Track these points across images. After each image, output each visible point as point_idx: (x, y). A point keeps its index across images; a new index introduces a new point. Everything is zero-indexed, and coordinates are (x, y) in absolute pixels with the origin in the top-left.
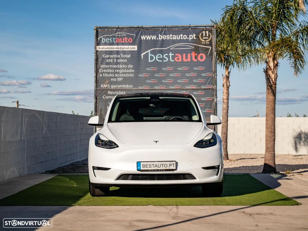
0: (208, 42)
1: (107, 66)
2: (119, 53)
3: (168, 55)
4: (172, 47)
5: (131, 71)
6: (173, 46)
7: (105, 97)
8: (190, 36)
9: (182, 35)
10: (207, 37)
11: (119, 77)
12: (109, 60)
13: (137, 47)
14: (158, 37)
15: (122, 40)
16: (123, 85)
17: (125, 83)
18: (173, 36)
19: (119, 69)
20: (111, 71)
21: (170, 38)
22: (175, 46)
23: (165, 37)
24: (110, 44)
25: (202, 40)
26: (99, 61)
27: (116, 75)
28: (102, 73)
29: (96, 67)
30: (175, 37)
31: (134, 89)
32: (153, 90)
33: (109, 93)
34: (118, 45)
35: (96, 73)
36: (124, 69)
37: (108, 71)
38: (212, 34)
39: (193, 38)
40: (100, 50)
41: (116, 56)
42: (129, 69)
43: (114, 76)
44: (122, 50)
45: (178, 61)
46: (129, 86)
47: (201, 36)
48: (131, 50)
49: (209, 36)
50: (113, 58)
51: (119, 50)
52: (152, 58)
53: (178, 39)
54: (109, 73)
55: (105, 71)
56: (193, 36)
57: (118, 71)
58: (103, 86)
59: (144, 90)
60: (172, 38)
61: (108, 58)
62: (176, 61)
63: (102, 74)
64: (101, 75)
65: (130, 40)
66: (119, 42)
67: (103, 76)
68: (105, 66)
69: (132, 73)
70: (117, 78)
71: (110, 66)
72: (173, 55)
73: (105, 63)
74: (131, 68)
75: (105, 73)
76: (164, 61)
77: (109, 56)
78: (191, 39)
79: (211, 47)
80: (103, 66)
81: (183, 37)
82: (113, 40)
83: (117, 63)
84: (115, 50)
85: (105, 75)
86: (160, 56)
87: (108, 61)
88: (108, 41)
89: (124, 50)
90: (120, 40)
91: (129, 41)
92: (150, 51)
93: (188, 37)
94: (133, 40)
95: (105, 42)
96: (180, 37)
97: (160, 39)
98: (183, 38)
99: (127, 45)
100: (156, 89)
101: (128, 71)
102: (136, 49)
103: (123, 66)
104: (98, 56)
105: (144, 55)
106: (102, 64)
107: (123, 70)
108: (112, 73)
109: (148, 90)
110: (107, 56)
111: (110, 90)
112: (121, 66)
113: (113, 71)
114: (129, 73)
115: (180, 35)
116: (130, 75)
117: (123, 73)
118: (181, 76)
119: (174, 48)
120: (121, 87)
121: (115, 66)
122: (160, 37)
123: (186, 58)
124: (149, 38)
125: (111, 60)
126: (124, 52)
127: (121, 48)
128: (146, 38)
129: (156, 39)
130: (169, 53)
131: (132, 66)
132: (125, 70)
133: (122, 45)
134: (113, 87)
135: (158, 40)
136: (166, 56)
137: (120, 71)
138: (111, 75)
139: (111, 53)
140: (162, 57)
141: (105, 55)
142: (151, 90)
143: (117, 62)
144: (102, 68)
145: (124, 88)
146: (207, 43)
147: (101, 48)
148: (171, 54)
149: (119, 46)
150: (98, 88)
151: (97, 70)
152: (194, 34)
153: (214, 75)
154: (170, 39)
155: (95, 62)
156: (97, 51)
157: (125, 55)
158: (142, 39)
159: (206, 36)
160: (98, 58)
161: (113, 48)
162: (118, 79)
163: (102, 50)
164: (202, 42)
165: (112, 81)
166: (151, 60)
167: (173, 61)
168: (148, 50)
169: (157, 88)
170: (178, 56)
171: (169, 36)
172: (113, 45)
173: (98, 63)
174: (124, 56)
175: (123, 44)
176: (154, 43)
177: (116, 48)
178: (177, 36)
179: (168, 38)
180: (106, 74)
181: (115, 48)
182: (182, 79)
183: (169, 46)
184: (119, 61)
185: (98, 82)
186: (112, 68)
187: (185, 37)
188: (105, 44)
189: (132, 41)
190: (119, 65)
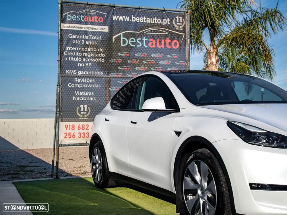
0: (182, 28)
1: (73, 49)
2: (87, 34)
3: (142, 39)
4: (145, 31)
5: (101, 55)
6: (147, 30)
7: (70, 85)
8: (164, 20)
9: (156, 19)
10: (181, 23)
11: (87, 62)
12: (76, 41)
13: (109, 28)
14: (132, 18)
15: (91, 19)
16: (92, 72)
17: (94, 69)
18: (147, 19)
19: (87, 52)
20: (77, 54)
21: (144, 21)
22: (149, 30)
23: (139, 19)
24: (77, 22)
25: (176, 26)
26: (64, 42)
27: (84, 60)
28: (68, 56)
29: (61, 48)
30: (149, 20)
31: (105, 76)
32: (125, 78)
33: (76, 81)
34: (86, 24)
35: (61, 56)
36: (93, 52)
37: (75, 54)
38: (185, 21)
39: (167, 23)
40: (65, 28)
41: (84, 37)
42: (99, 53)
43: (82, 61)
44: (91, 30)
45: (152, 47)
46: (99, 73)
47: (175, 22)
48: (102, 31)
49: (182, 23)
50: (81, 39)
51: (88, 30)
52: (124, 42)
53: (152, 22)
54: (75, 57)
55: (71, 54)
56: (167, 21)
57: (86, 54)
58: (69, 72)
59: (115, 77)
60: (146, 21)
61: (75, 39)
62: (149, 47)
63: (68, 58)
64: (66, 59)
65: (101, 20)
66: (88, 20)
67: (68, 60)
68: (71, 47)
69: (102, 58)
70: (85, 62)
71: (77, 49)
72: (147, 39)
73: (72, 45)
74: (102, 52)
75: (71, 56)
76: (137, 46)
77: (76, 36)
78: (165, 24)
79: (184, 34)
80: (68, 48)
81: (157, 20)
82: (80, 18)
83: (85, 46)
84: (84, 29)
85: (70, 59)
86: (133, 40)
87: (74, 42)
88: (75, 19)
89: (93, 30)
90: (89, 19)
91: (99, 20)
92: (123, 34)
93: (162, 21)
94: (104, 20)
95: (71, 20)
96: (154, 20)
97: (133, 21)
98: (157, 22)
99: (96, 25)
100: (128, 78)
101: (98, 55)
102: (107, 31)
103: (92, 50)
104: (63, 35)
105: (116, 37)
106: (67, 45)
107: (92, 54)
108: (79, 57)
109: (120, 78)
110: (74, 37)
111: (77, 77)
112: (89, 49)
113: (80, 54)
114: (99, 58)
115: (154, 18)
116: (100, 60)
117: (91, 57)
118: (154, 63)
119: (148, 32)
120: (90, 74)
121: (83, 49)
122: (134, 19)
123: (160, 44)
124: (121, 18)
125: (79, 42)
126: (93, 32)
127: (90, 28)
128: (118, 19)
129: (129, 20)
130: (143, 38)
131: (102, 50)
132: (95, 54)
133: (91, 25)
134: (80, 73)
135: (132, 22)
136: (139, 41)
137: (89, 55)
138: (78, 59)
139: (78, 33)
140: (135, 41)
141: (71, 35)
142: (123, 78)
143: (85, 43)
144: (67, 51)
145: (93, 75)
146: (180, 29)
147: (66, 26)
148: (144, 39)
149: (88, 26)
150: (62, 74)
151: (62, 53)
152: (168, 19)
153: (187, 64)
154: (143, 23)
155: (60, 43)
156: (62, 30)
157: (95, 36)
158: (114, 19)
159: (179, 22)
160: (62, 38)
161: (81, 28)
162: (86, 65)
163: (67, 29)
164: (176, 28)
165: (80, 66)
166: (123, 44)
167: (147, 46)
168: (120, 33)
169: (130, 76)
170: (152, 41)
171: (142, 18)
172: (81, 24)
173: (63, 45)
174: (93, 38)
175: (92, 23)
176: (127, 25)
177: (84, 28)
178: (151, 19)
179: (142, 21)
180: (73, 58)
181: (82, 27)
182: (156, 67)
183: (142, 30)
184: (87, 43)
185: (63, 67)
186: (79, 51)
187: (159, 21)
188: (72, 22)
189: (102, 20)
190: (88, 48)
